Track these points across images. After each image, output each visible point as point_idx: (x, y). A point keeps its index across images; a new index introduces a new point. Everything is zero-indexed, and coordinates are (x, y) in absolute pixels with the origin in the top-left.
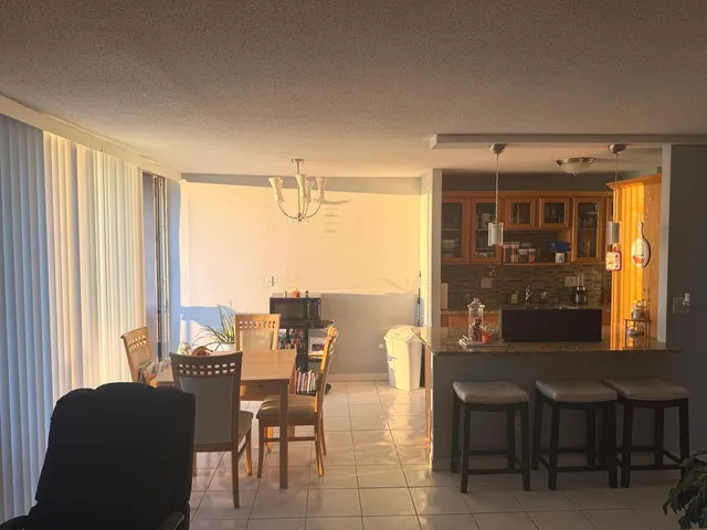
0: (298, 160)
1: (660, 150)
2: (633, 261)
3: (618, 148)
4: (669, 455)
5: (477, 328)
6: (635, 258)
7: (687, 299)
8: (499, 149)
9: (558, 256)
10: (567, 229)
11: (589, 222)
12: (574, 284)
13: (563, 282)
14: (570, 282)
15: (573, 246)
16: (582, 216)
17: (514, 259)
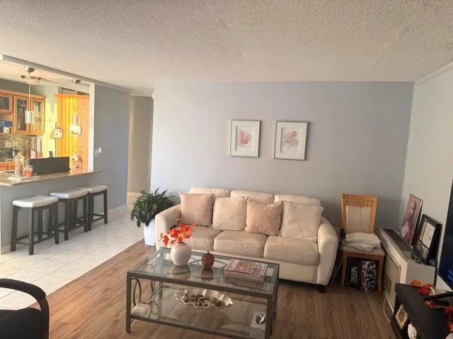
2: (71, 134)
3: (78, 82)
4: (97, 215)
5: (21, 170)
6: (73, 132)
7: (100, 150)
8: (31, 70)
9: (6, 130)
10: (10, 113)
11: (21, 110)
12: (10, 146)
13: (4, 145)
14: (8, 145)
15: (15, 123)
16: (19, 107)
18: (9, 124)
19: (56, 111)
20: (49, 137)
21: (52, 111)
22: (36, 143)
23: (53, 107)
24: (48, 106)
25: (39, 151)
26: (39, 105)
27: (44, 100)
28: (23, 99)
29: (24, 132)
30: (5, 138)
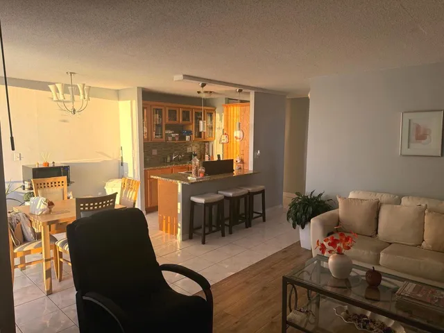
0: (71, 73)
1: (249, 93)
2: (235, 139)
3: (240, 91)
4: (256, 213)
5: (197, 171)
6: (236, 138)
7: (259, 152)
8: (203, 85)
9: (188, 138)
10: (190, 124)
12: (191, 151)
13: (186, 151)
14: (189, 150)
15: (193, 133)
16: (196, 118)
17: (170, 139)
18: (190, 133)
19: (223, 119)
20: (218, 142)
21: (221, 120)
22: (209, 148)
23: (221, 116)
24: (218, 116)
25: (211, 155)
26: (211, 116)
27: (214, 110)
28: (199, 111)
29: (200, 139)
30: (187, 145)
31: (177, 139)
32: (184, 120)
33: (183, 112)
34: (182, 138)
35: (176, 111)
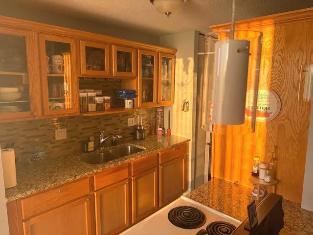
9: (128, 103)
10: (133, 78)
11: (147, 72)
12: (134, 124)
13: (126, 124)
14: (131, 122)
15: (139, 94)
16: (144, 68)
17: (92, 107)
18: (132, 95)
19: (191, 69)
20: (181, 108)
21: (186, 69)
22: (162, 117)
23: (186, 63)
24: (180, 62)
25: (166, 127)
26: (167, 64)
27: (173, 55)
28: (149, 55)
29: (150, 105)
30: (128, 114)
31: (107, 106)
32: (119, 69)
33: (119, 53)
34: (118, 103)
35: (103, 51)
